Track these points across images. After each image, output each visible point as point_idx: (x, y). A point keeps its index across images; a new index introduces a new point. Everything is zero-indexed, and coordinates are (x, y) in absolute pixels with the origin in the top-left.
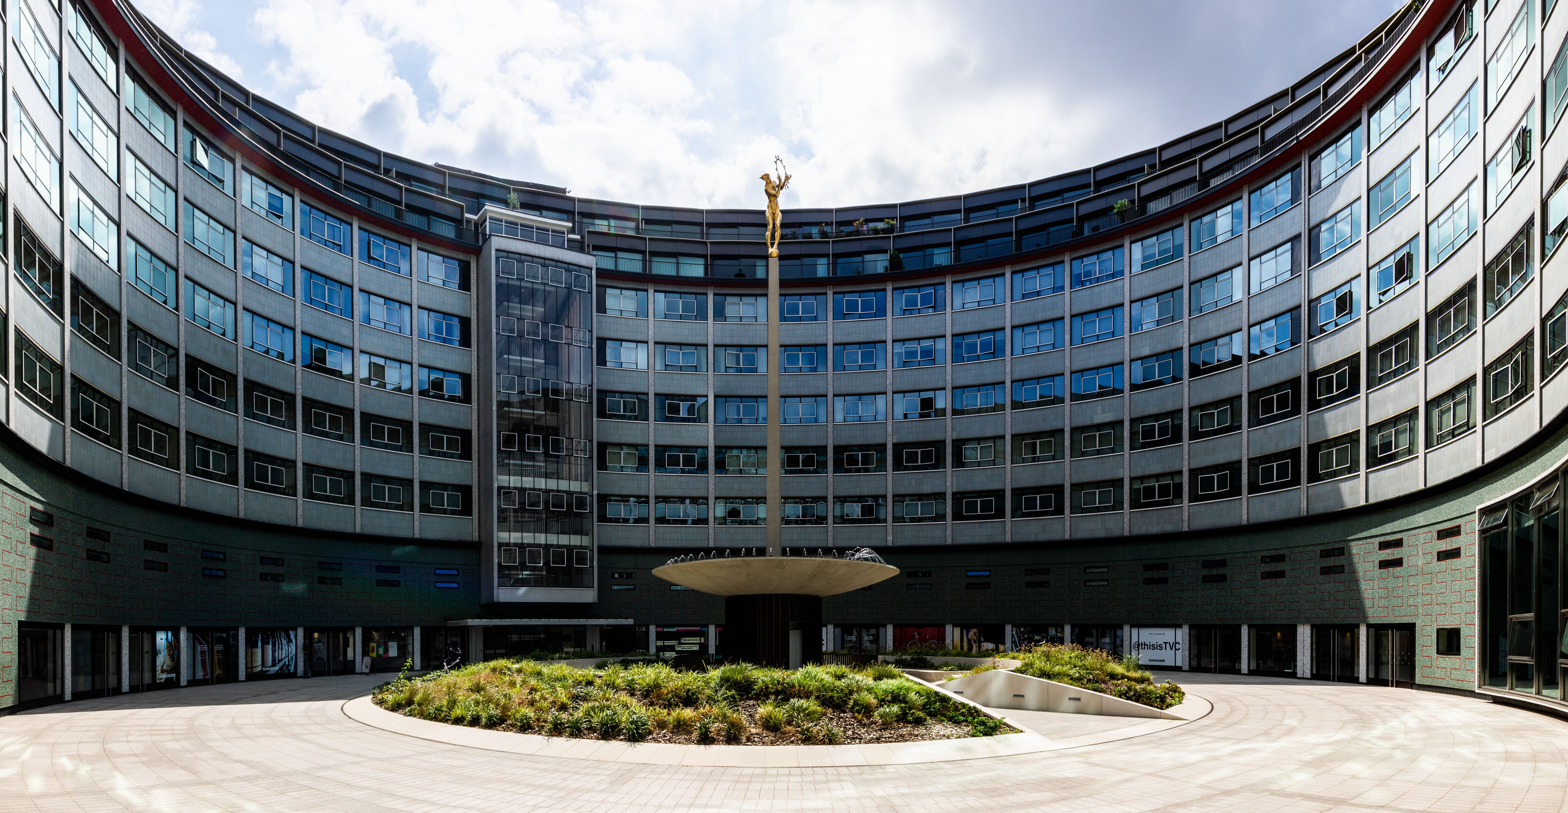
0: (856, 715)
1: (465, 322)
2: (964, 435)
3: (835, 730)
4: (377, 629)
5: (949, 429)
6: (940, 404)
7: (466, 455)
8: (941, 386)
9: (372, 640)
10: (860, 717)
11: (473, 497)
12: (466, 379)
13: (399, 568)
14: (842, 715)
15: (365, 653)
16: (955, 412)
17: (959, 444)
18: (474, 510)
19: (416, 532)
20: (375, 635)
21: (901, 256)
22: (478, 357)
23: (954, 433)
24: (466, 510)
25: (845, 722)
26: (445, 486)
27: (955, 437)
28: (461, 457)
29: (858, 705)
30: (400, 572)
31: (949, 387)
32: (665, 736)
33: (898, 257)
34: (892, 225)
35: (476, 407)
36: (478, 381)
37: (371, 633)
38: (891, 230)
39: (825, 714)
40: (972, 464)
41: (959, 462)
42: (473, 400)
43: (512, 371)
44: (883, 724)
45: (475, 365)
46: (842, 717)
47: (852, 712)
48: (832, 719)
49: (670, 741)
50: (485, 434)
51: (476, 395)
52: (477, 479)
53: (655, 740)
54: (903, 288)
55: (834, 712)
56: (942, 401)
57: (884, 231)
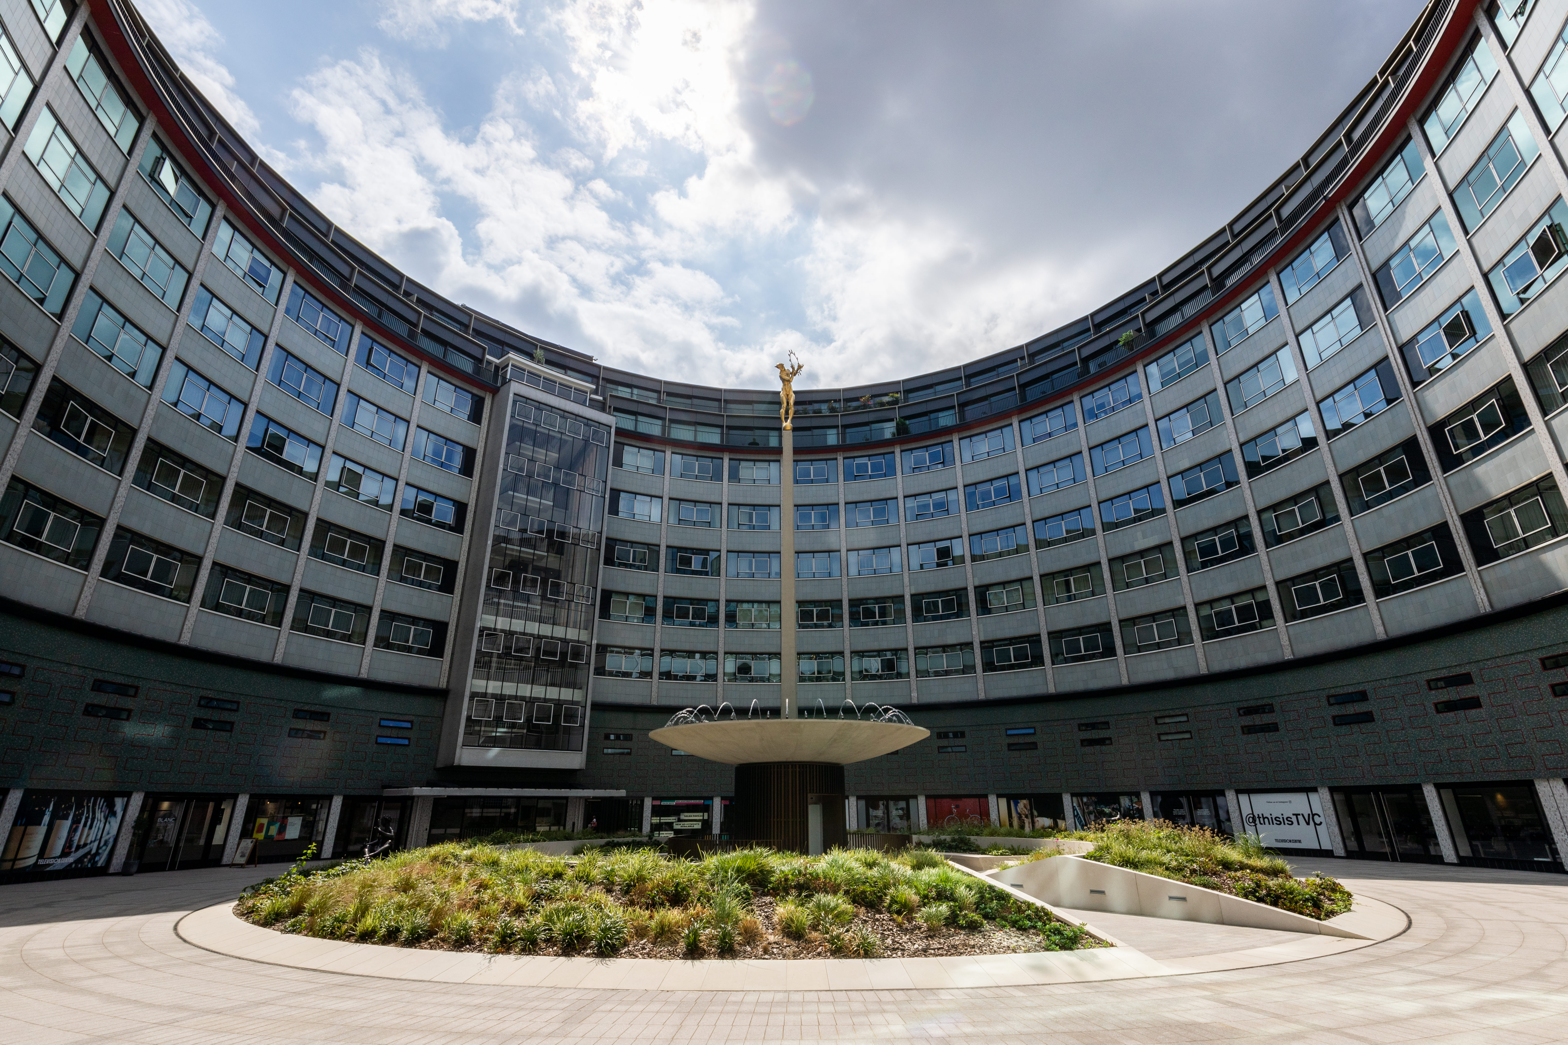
0: (895, 916)
1: (469, 454)
2: (987, 581)
3: (872, 939)
4: (274, 798)
5: (970, 575)
6: (957, 552)
7: (447, 587)
8: (957, 534)
9: (263, 814)
10: (900, 919)
11: (448, 635)
12: (461, 508)
13: (328, 714)
14: (877, 916)
15: (246, 833)
16: (974, 558)
17: (982, 591)
18: (446, 651)
19: (363, 671)
20: (270, 806)
21: (907, 422)
22: (479, 488)
23: (976, 579)
24: (437, 650)
25: (882, 926)
26: (414, 620)
27: (977, 584)
28: (440, 589)
29: (896, 902)
30: (328, 720)
31: (965, 535)
32: (643, 948)
33: (904, 424)
34: (897, 398)
35: (468, 538)
36: (475, 512)
37: (264, 803)
38: (896, 402)
39: (856, 915)
40: (999, 610)
41: (984, 608)
42: (465, 530)
43: (515, 508)
44: (929, 930)
45: (474, 495)
46: (878, 920)
47: (889, 912)
48: (866, 921)
49: (649, 955)
50: (474, 567)
51: (470, 527)
52: (456, 616)
53: (631, 954)
54: (911, 450)
55: (868, 912)
56: (959, 549)
57: (889, 403)
